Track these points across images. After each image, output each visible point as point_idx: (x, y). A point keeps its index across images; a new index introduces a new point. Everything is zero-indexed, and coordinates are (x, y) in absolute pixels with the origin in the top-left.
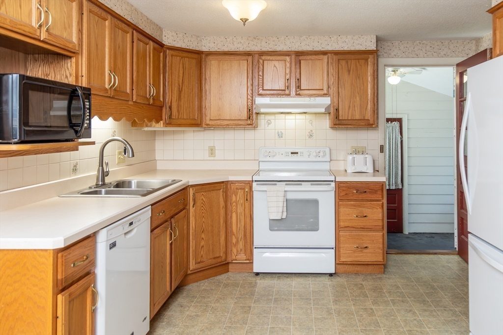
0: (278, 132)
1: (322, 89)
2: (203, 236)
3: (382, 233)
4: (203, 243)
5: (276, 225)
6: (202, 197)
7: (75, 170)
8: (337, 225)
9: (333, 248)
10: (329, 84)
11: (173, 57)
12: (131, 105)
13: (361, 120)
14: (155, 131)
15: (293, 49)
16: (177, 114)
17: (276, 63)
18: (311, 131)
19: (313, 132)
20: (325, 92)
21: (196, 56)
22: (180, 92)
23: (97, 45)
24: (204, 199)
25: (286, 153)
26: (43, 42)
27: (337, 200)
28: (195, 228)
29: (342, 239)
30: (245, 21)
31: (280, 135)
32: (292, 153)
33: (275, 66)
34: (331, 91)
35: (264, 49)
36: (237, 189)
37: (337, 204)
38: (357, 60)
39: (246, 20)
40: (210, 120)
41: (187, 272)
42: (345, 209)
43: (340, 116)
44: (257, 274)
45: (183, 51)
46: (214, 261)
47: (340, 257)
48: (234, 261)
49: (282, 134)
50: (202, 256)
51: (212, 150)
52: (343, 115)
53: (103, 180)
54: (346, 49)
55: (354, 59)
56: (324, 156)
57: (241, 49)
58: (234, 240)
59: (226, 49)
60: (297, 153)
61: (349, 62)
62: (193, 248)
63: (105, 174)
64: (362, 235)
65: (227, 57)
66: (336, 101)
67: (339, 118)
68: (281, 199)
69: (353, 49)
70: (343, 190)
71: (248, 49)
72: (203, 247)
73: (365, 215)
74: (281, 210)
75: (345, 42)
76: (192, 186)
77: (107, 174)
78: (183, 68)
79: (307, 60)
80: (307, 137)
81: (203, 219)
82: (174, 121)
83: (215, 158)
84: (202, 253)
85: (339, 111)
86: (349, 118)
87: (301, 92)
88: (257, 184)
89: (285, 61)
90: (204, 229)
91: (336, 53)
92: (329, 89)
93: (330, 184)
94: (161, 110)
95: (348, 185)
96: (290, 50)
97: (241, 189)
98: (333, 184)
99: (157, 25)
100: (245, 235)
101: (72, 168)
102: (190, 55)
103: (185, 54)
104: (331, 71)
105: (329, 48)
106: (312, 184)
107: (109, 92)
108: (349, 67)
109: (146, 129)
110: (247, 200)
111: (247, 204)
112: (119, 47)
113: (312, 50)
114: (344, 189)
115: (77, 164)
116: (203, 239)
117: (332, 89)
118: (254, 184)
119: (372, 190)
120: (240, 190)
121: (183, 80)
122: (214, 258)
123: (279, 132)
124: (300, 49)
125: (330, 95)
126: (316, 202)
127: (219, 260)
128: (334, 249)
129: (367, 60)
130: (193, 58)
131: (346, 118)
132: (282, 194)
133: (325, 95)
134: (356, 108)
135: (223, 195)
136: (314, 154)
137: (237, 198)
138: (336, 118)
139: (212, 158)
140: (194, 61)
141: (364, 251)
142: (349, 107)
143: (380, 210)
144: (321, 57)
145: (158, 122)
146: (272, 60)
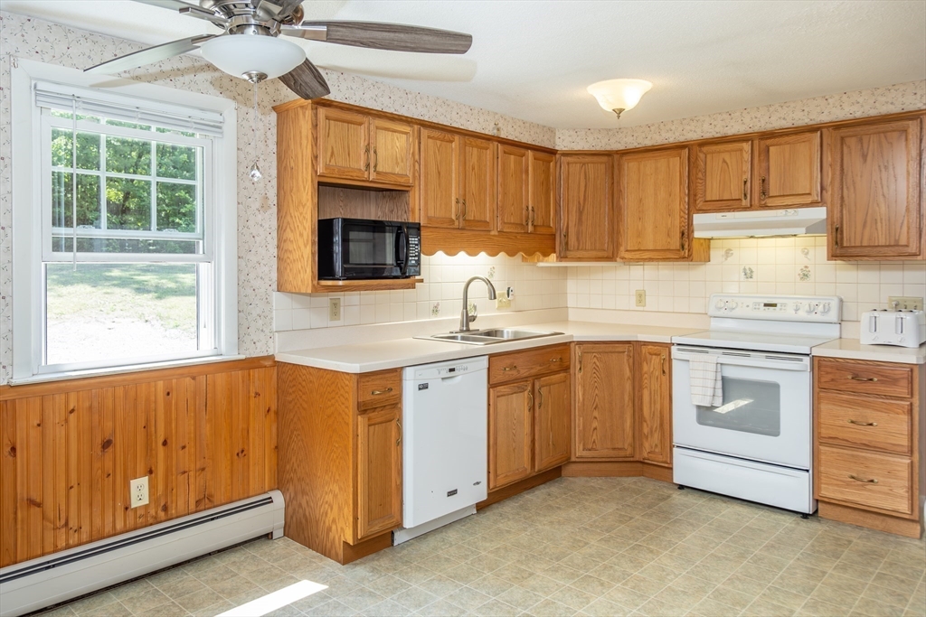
0: (745, 269)
1: (809, 194)
2: (596, 414)
3: (909, 461)
4: (595, 424)
5: (705, 414)
6: (595, 360)
7: (436, 310)
8: (816, 434)
9: (808, 471)
10: (825, 184)
11: (571, 165)
12: (494, 236)
13: (889, 246)
14: (566, 267)
15: (756, 129)
16: (576, 244)
17: (727, 157)
18: (806, 267)
19: (809, 269)
20: (816, 197)
21: (605, 159)
22: (580, 212)
23: (439, 173)
24: (598, 363)
25: (756, 304)
26: (371, 182)
27: (817, 389)
28: (584, 400)
29: (823, 457)
30: (619, 112)
31: (749, 274)
32: (766, 305)
33: (724, 161)
34: (827, 196)
35: (707, 136)
36: (650, 354)
37: (816, 395)
38: (882, 135)
39: (621, 111)
40: (627, 251)
41: (570, 458)
42: (831, 407)
43: (845, 239)
44: (681, 487)
45: (586, 154)
46: (613, 453)
47: (819, 489)
48: (646, 461)
49: (752, 272)
50: (594, 442)
51: (640, 296)
52: (851, 237)
53: (467, 325)
54: (858, 114)
55: (875, 133)
56: (825, 312)
57: (671, 140)
58: (646, 430)
59: (649, 143)
60: (775, 305)
61: (865, 139)
62: (579, 427)
63: (469, 319)
64: (863, 457)
65: (650, 154)
66: (837, 214)
67: (842, 243)
68: (711, 375)
69: (873, 113)
70: (827, 373)
71: (682, 139)
72: (595, 429)
73: (870, 422)
74: (710, 392)
75: (858, 103)
76: (580, 343)
77: (474, 319)
78: (585, 178)
79: (780, 144)
80: (798, 278)
81: (597, 392)
82: (571, 253)
83: (645, 309)
84: (594, 437)
85: (842, 231)
86: (865, 243)
87: (770, 202)
88: (679, 350)
89: (741, 150)
90: (597, 406)
91: (838, 126)
92: (824, 192)
93: (801, 360)
94: (554, 239)
95: (837, 364)
96: (750, 131)
97: (655, 354)
98: (807, 360)
99: (544, 127)
100: (661, 425)
101: (432, 308)
102: (595, 159)
103: (588, 159)
104: (828, 158)
105: (825, 118)
106: (767, 357)
107: (456, 223)
108: (865, 150)
109: (541, 264)
110: (664, 372)
111: (665, 378)
112: (473, 169)
113: (790, 125)
114: (829, 370)
115: (438, 304)
116: (595, 418)
117: (830, 193)
118: (674, 349)
119: (886, 377)
120: (654, 357)
121: (585, 196)
122: (614, 449)
123: (747, 268)
124: (769, 127)
125: (825, 203)
126: (774, 387)
127: (622, 453)
128: (811, 472)
129: (905, 131)
130: (601, 163)
131: (858, 244)
132: (713, 367)
133: (813, 204)
134: (879, 224)
135: (628, 360)
136: (807, 308)
137: (651, 366)
138: (837, 243)
139: (641, 308)
140: (603, 166)
141: (867, 487)
142: (865, 223)
143: (905, 418)
144: (808, 135)
145: (546, 254)
146: (719, 152)
